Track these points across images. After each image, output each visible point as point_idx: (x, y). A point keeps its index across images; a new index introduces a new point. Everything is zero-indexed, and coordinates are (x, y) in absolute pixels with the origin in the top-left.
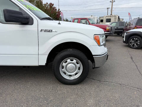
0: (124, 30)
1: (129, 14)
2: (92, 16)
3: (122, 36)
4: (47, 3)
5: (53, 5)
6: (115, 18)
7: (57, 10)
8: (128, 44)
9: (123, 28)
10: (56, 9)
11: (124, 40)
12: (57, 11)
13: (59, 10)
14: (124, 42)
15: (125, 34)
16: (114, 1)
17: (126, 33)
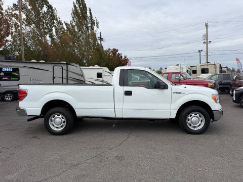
0: (231, 85)
1: (237, 60)
2: (178, 65)
3: (230, 94)
4: (109, 49)
5: (117, 51)
6: (216, 68)
7: (123, 57)
8: (239, 104)
9: (230, 83)
10: (121, 57)
11: (234, 99)
12: (123, 59)
13: (125, 57)
14: (234, 101)
15: (234, 91)
16: (210, 42)
17: (236, 91)
